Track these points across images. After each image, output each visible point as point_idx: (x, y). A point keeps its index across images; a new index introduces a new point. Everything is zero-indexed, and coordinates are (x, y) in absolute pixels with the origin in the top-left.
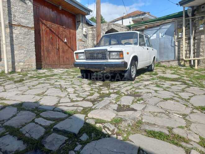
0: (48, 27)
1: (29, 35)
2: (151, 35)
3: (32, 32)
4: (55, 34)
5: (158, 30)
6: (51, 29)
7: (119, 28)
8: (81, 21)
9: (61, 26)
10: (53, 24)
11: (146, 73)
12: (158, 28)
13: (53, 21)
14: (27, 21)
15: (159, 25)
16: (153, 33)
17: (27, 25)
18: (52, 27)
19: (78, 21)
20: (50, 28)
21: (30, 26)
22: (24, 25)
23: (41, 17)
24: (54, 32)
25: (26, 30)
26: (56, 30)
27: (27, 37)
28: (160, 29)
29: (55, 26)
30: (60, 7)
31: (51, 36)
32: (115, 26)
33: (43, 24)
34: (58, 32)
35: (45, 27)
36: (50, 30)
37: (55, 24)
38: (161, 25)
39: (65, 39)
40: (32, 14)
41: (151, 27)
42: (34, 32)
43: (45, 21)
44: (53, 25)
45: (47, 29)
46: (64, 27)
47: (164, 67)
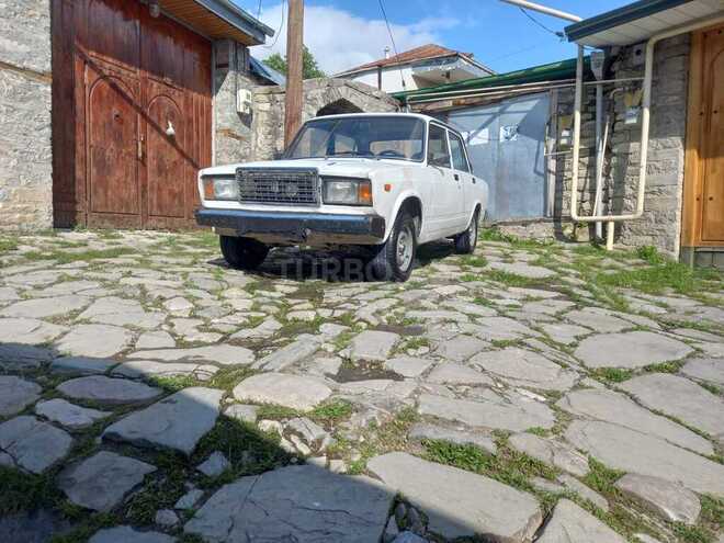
0: (104, 77)
1: (29, 99)
2: (472, 132)
3: (42, 88)
4: (130, 101)
5: (495, 116)
6: (118, 82)
7: (367, 99)
8: (231, 64)
9: (155, 77)
10: (125, 66)
11: (448, 258)
12: (497, 109)
13: (127, 56)
14: (23, 48)
15: (500, 100)
16: (480, 125)
17: (25, 64)
18: (120, 79)
19: (221, 62)
20: (113, 79)
21: (34, 67)
22: (13, 63)
23: (80, 39)
24: (129, 94)
25: (20, 80)
26: (136, 88)
27: (21, 105)
28: (502, 112)
29: (132, 75)
30: (156, 6)
31: (115, 111)
32: (350, 91)
33: (85, 62)
34: (144, 97)
35: (96, 76)
36: (113, 86)
37: (133, 69)
38: (506, 98)
39: (170, 125)
40: (47, 22)
41: (473, 106)
42: (49, 89)
43: (94, 54)
44: (125, 72)
45: (102, 83)
46: (169, 81)
47: (510, 241)
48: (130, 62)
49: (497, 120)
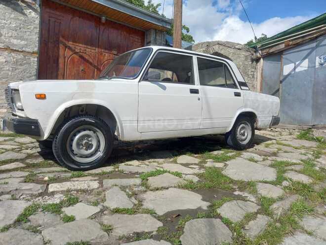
0: (76, 53)
1: (25, 64)
2: (297, 63)
3: (32, 59)
4: (91, 64)
5: (313, 49)
6: (84, 55)
7: (232, 51)
8: (152, 42)
9: (106, 51)
10: (89, 47)
12: (314, 45)
13: (90, 42)
14: (23, 42)
15: (316, 38)
16: (302, 58)
17: (24, 49)
18: (85, 53)
19: (148, 41)
20: (81, 53)
21: (27, 50)
22: (17, 49)
23: (63, 37)
24: (91, 60)
25: (21, 56)
26: (95, 57)
27: (19, 67)
28: (317, 46)
29: (93, 51)
30: (103, 18)
31: (81, 68)
32: (221, 47)
33: (66, 47)
34: (99, 61)
35: (71, 53)
36: (81, 57)
37: (94, 48)
38: (321, 35)
39: (114, 73)
40: (37, 30)
41: (298, 45)
42: (36, 59)
43: (71, 43)
44: (87, 50)
45: (74, 55)
46: (115, 52)
48: (92, 45)
49: (314, 53)
